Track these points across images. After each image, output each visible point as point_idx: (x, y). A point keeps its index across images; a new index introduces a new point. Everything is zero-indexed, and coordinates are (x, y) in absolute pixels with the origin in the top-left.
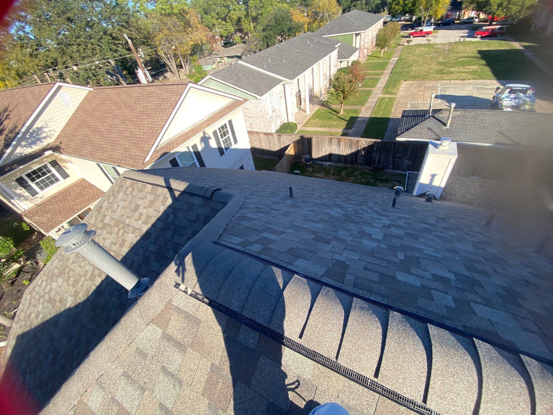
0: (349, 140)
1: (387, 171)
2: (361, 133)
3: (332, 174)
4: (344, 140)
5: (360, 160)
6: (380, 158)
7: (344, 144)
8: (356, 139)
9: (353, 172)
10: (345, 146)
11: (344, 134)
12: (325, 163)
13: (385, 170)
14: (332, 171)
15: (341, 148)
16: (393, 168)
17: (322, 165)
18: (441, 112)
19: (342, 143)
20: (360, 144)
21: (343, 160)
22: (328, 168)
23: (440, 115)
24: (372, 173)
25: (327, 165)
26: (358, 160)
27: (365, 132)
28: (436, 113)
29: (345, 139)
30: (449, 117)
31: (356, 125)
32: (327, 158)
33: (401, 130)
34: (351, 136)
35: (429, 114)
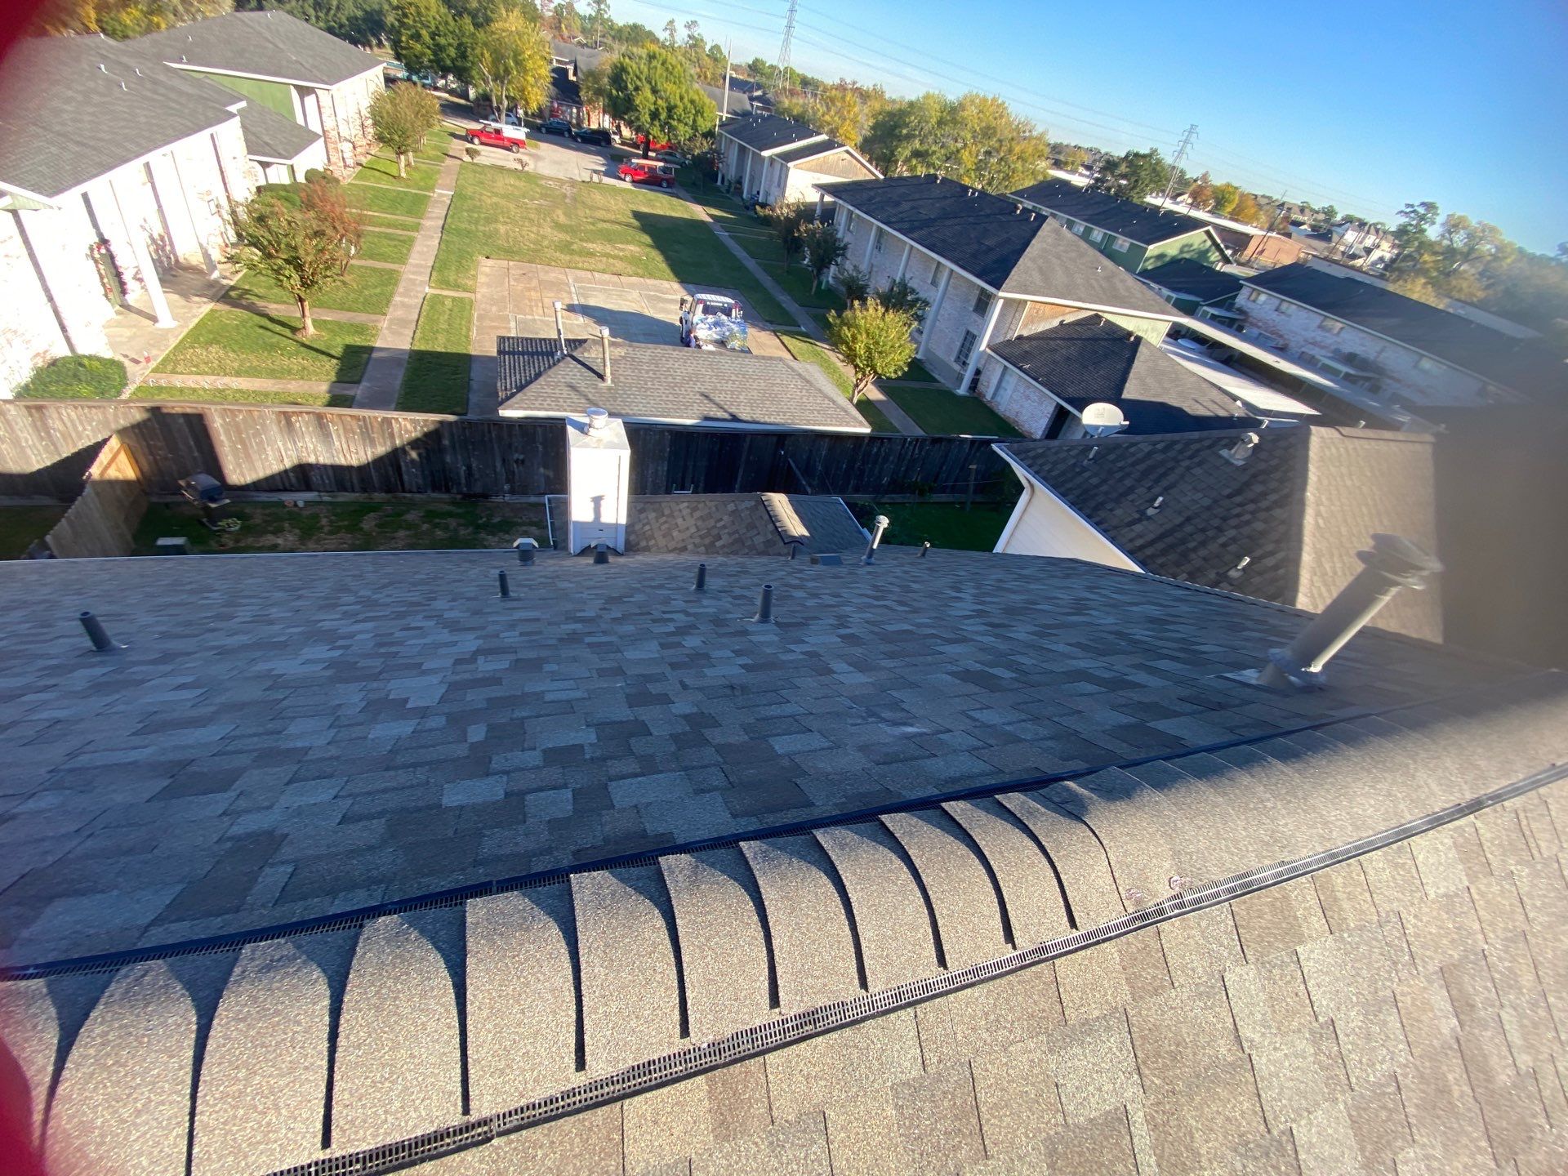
0: (357, 418)
2: (396, 396)
3: (326, 529)
4: (336, 419)
5: (411, 476)
6: (469, 467)
7: (341, 432)
8: (380, 414)
9: (400, 514)
10: (347, 438)
11: (336, 401)
12: (287, 498)
14: (324, 521)
15: (336, 444)
17: (281, 504)
18: (585, 345)
19: (332, 428)
20: (396, 430)
21: (355, 481)
22: (306, 513)
23: (586, 355)
24: (460, 510)
25: (301, 504)
26: (405, 477)
27: (407, 394)
28: (576, 348)
29: (340, 416)
30: (604, 359)
31: (372, 371)
32: (294, 480)
33: (506, 389)
34: (359, 406)
35: (562, 350)
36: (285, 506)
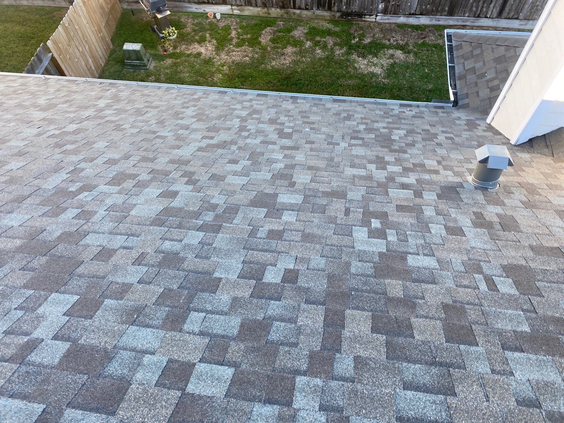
1: (372, 19)
9: (289, 31)
13: (368, 19)
16: (385, 12)
17: (205, 15)
22: (221, 24)
24: (337, 29)
25: (218, 16)
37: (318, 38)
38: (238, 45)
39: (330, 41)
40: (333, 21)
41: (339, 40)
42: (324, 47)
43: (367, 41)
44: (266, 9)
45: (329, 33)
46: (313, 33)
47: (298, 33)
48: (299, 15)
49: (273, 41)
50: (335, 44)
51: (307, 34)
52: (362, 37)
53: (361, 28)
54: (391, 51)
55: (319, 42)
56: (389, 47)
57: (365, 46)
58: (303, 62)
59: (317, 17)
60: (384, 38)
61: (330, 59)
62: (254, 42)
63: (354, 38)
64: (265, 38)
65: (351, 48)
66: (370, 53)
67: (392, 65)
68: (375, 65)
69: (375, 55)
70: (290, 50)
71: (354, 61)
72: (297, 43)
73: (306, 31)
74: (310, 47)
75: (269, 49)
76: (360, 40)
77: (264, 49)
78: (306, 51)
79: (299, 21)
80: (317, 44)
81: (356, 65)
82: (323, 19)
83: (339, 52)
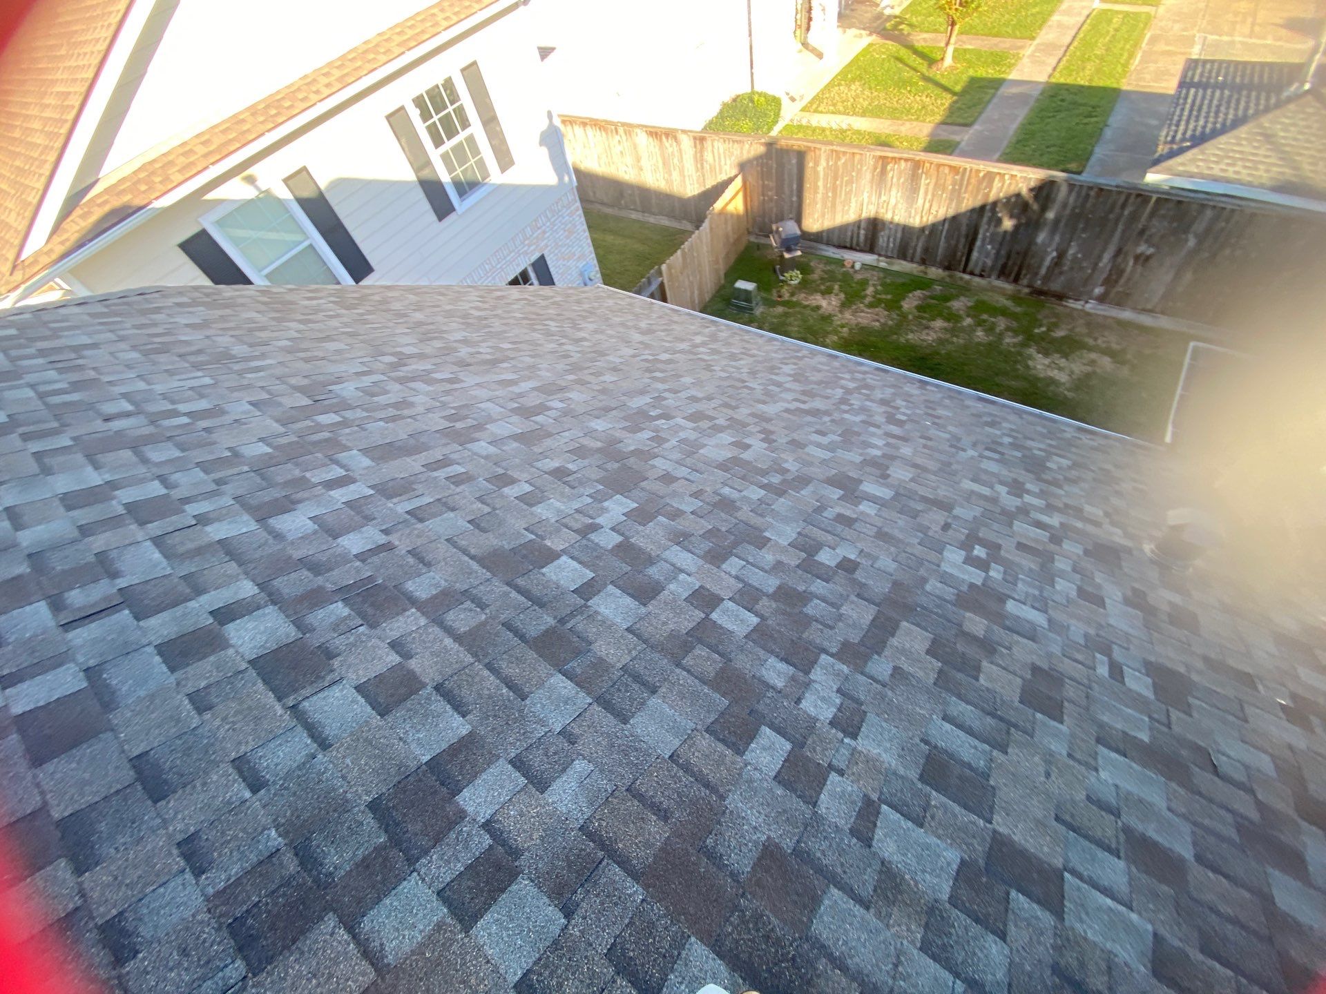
0: (954, 169)
1: (1078, 305)
2: (1005, 143)
3: (867, 300)
4: (933, 171)
5: (983, 253)
6: (1061, 255)
7: (931, 187)
8: (983, 167)
9: (947, 299)
10: (933, 195)
11: (937, 146)
12: (849, 256)
13: (1072, 304)
14: (870, 291)
15: (920, 201)
16: (1101, 299)
17: (841, 263)
19: (924, 181)
22: (858, 277)
24: (1018, 310)
25: (858, 266)
26: (975, 255)
27: (1018, 142)
29: (939, 166)
31: (991, 112)
32: (862, 238)
33: (1173, 141)
34: (964, 154)
35: (1302, 81)
36: (843, 266)
37: (985, 317)
38: (871, 306)
39: (1002, 323)
40: (1015, 298)
41: (1015, 324)
42: (990, 330)
43: (1059, 333)
44: (922, 268)
45: (1004, 312)
46: (980, 308)
47: (958, 305)
48: (968, 282)
49: (920, 308)
50: (1008, 329)
51: (970, 308)
52: (1053, 326)
53: (1056, 315)
54: (1093, 356)
55: (985, 321)
56: (1090, 349)
57: (1053, 341)
58: (953, 343)
59: (994, 289)
60: (1089, 335)
61: (992, 347)
62: (893, 305)
63: (1041, 326)
64: (909, 303)
65: (1030, 338)
66: (1057, 352)
67: (1088, 376)
68: (1060, 369)
69: (1066, 356)
70: (939, 323)
71: (1030, 357)
72: (952, 317)
73: (970, 304)
74: (969, 326)
75: (910, 317)
76: (1049, 330)
77: (904, 316)
78: (963, 329)
79: (965, 290)
80: (980, 323)
81: (1030, 363)
82: (1002, 292)
83: (1009, 340)
